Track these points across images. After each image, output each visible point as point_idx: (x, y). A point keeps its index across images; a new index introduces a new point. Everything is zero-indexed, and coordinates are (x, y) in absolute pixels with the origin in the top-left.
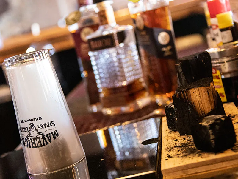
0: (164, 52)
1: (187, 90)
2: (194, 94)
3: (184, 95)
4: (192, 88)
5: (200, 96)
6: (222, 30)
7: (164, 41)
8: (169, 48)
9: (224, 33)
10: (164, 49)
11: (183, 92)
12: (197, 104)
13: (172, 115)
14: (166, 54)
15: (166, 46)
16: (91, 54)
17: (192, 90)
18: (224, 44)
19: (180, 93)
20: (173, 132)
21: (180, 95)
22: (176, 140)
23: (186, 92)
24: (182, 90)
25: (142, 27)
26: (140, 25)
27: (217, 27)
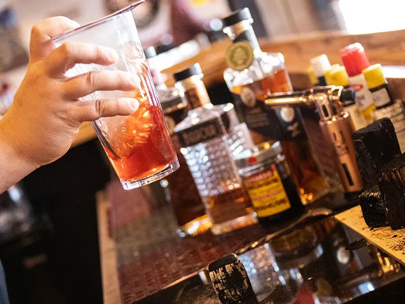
0: (291, 132)
1: (400, 168)
3: (397, 176)
6: (373, 90)
7: (289, 117)
8: (296, 125)
9: (377, 93)
10: (290, 128)
11: (395, 172)
13: (373, 206)
15: (291, 123)
16: (183, 151)
19: (390, 173)
20: (377, 229)
21: (390, 177)
22: (395, 236)
23: (399, 171)
24: (393, 169)
25: (253, 103)
26: (250, 101)
27: (362, 87)
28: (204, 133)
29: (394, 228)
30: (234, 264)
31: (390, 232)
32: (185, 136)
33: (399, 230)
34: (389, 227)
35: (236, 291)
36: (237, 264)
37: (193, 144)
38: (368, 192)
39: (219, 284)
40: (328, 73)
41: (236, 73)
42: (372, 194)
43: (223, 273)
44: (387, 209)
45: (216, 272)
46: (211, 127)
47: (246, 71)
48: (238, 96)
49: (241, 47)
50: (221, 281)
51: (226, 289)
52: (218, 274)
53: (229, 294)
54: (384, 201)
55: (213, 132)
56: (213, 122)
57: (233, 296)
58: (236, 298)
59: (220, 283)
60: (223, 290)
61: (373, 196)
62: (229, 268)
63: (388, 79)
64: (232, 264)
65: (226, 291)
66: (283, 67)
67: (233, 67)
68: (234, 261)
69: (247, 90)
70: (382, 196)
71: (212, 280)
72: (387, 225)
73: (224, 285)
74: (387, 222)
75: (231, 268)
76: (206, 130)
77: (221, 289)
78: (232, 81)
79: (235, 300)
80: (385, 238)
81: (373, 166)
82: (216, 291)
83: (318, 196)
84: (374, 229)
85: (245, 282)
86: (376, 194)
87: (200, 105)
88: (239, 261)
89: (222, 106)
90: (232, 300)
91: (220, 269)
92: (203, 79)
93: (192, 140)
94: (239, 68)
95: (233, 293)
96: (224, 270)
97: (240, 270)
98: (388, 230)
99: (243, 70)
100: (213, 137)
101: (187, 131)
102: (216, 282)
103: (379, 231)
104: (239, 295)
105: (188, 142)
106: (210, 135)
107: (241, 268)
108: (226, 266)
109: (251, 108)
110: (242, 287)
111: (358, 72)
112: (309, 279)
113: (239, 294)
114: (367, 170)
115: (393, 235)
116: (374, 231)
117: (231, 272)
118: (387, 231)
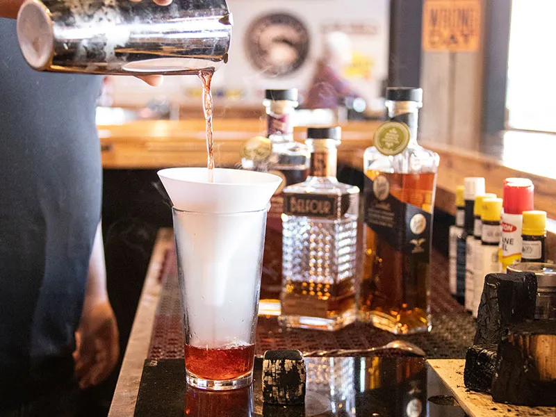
0: (414, 246)
1: (534, 334)
2: (543, 343)
3: (524, 341)
4: (542, 334)
5: (551, 350)
6: (525, 238)
8: (422, 241)
9: (529, 243)
10: (414, 242)
11: (524, 337)
12: (542, 361)
13: (481, 365)
14: (415, 250)
15: (418, 237)
16: (285, 217)
17: (541, 337)
18: (523, 260)
19: (519, 336)
20: (474, 392)
21: (517, 340)
22: (494, 409)
23: (530, 337)
24: (524, 333)
25: (384, 197)
26: (382, 192)
27: (514, 229)
28: (315, 206)
29: (496, 400)
30: (296, 362)
31: (489, 402)
32: (293, 201)
33: (500, 405)
34: (491, 397)
35: (285, 394)
36: (300, 364)
37: (297, 214)
38: (482, 347)
39: (269, 377)
40: (480, 199)
41: (378, 156)
42: (486, 351)
43: (280, 367)
44: (497, 375)
45: (272, 363)
46: (327, 203)
47: (391, 157)
48: (371, 182)
49: (397, 129)
50: (274, 375)
51: (275, 386)
52: (274, 366)
53: (277, 393)
54: (497, 365)
55: (327, 210)
56: (331, 199)
57: (280, 397)
58: (282, 402)
59: (272, 376)
60: (272, 386)
61: (485, 354)
62: (288, 364)
63: (548, 233)
64: (294, 361)
65: (274, 388)
66: (434, 171)
67: (378, 147)
68: (298, 359)
69: (383, 179)
70: (497, 358)
71: (264, 369)
72: (489, 394)
73: (275, 381)
74: (489, 390)
75: (291, 365)
76: (320, 204)
77: (269, 383)
78: (370, 162)
79: (281, 403)
80: (482, 407)
81: (496, 321)
82: (263, 383)
83: (412, 331)
84: (471, 392)
85: (300, 387)
86: (490, 353)
87: (324, 175)
88: (303, 361)
89: (347, 186)
90: (277, 400)
91: (278, 361)
92: (338, 148)
93: (299, 209)
94: (385, 151)
95: (281, 394)
96: (282, 364)
97: (300, 371)
98: (488, 399)
99: (388, 155)
100: (324, 215)
101: (298, 196)
102: (267, 374)
103: (477, 396)
104: (287, 399)
105: (293, 209)
106: (322, 212)
107: (302, 370)
108: (286, 360)
109: (379, 202)
110: (294, 392)
111: (518, 212)
112: (374, 414)
113: (288, 397)
114: (488, 322)
115: (492, 408)
116: (471, 394)
117: (289, 370)
118: (486, 399)
